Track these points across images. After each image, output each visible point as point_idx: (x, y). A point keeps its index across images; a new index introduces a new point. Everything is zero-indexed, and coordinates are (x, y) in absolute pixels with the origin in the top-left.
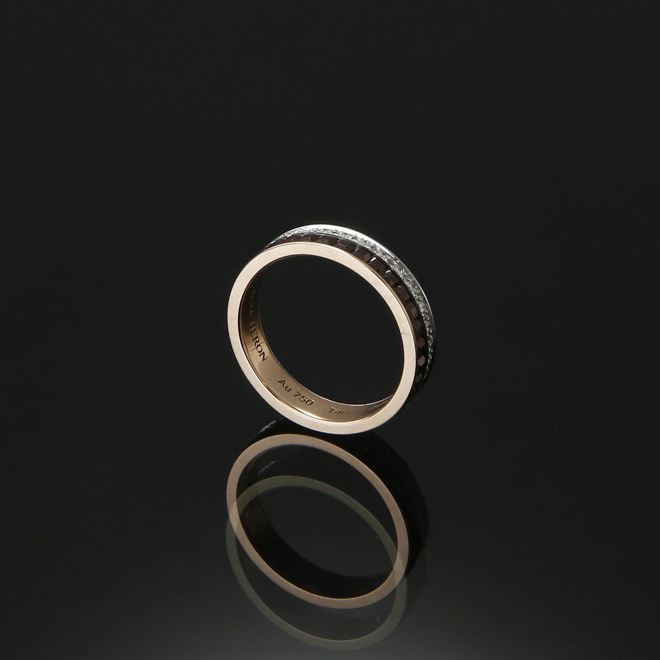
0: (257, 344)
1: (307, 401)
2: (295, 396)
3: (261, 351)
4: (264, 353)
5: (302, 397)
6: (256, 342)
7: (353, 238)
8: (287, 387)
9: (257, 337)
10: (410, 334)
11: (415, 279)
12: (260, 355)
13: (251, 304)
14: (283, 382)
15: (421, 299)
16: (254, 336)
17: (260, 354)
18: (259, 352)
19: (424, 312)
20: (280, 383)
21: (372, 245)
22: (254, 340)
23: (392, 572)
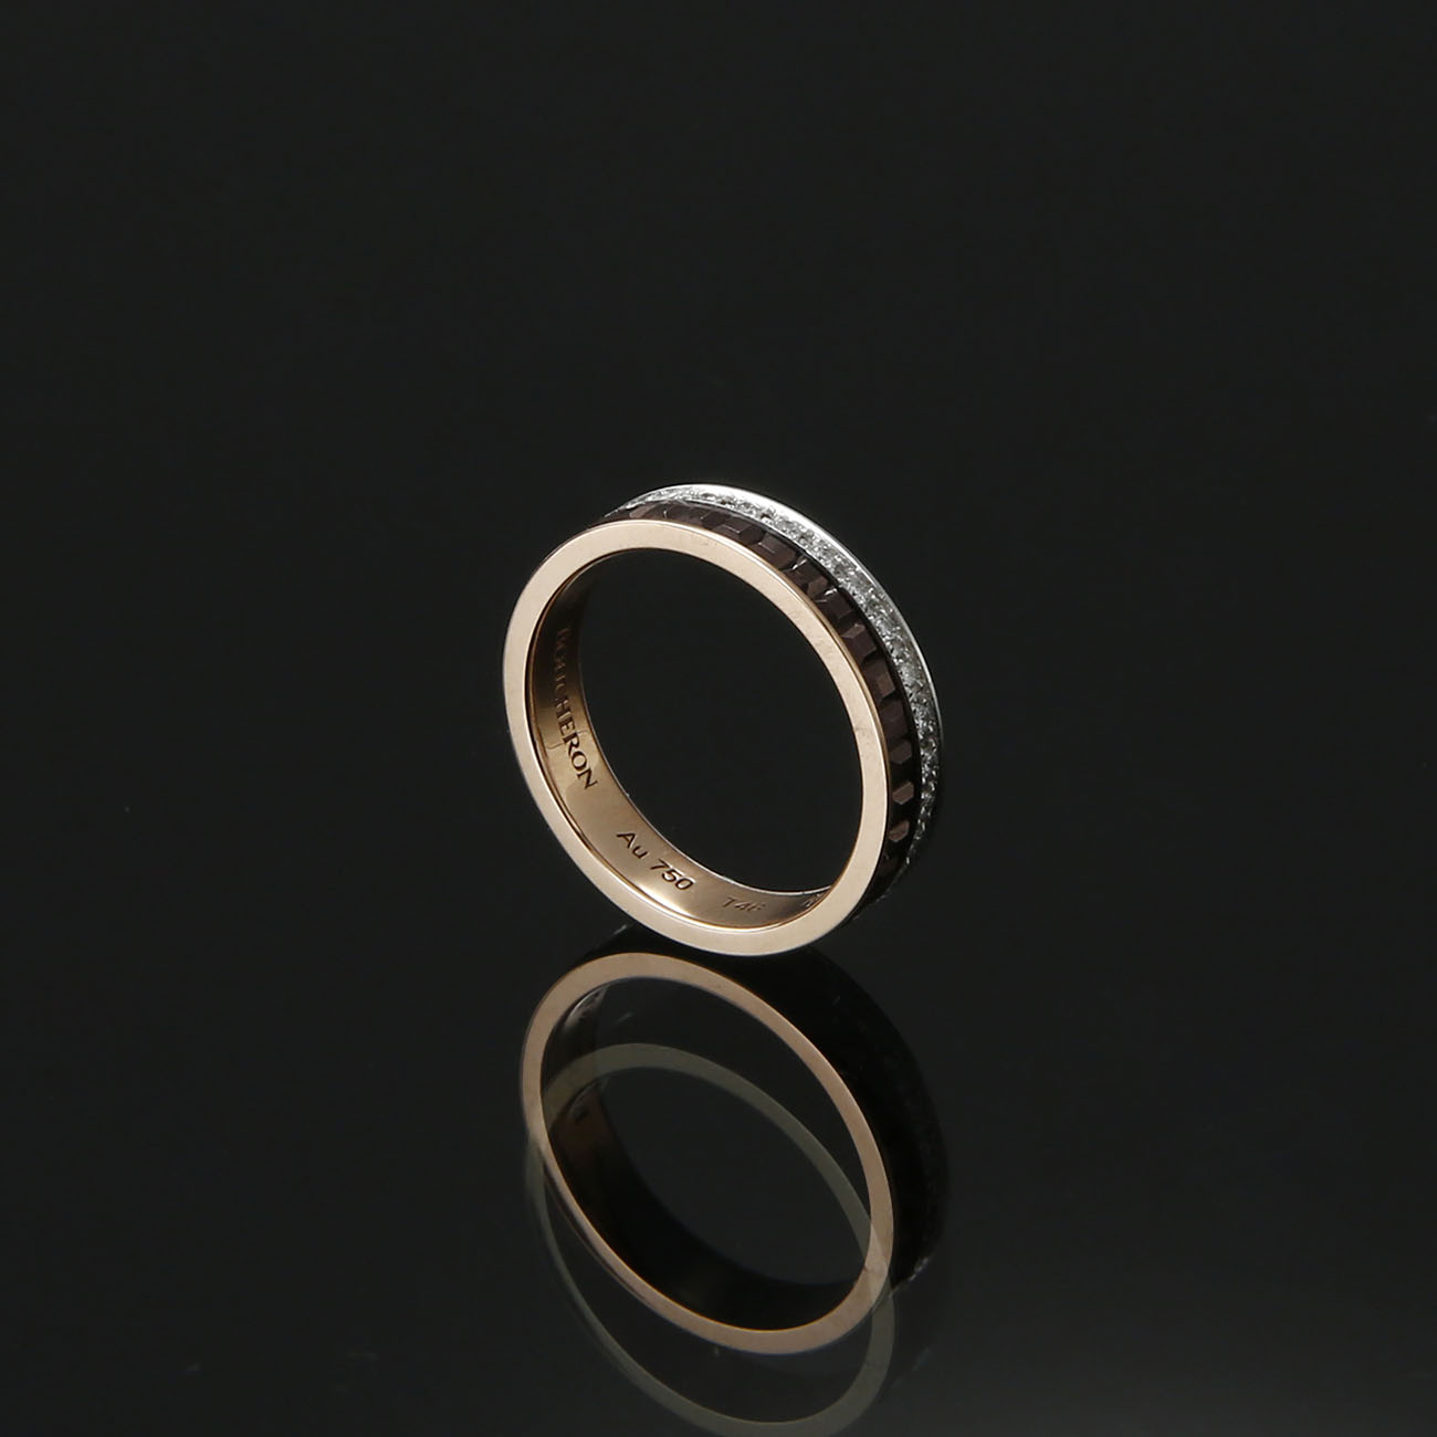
0: (574, 750)
1: (680, 881)
2: (653, 868)
3: (584, 765)
4: (589, 771)
5: (669, 872)
6: (572, 745)
7: (764, 516)
8: (637, 848)
9: (575, 735)
10: (872, 731)
11: (896, 610)
12: (579, 776)
13: (559, 660)
14: (630, 838)
15: (908, 656)
16: (568, 733)
17: (579, 773)
18: (578, 768)
19: (914, 685)
20: (621, 838)
21: (804, 531)
22: (566, 741)
23: (863, 1272)
